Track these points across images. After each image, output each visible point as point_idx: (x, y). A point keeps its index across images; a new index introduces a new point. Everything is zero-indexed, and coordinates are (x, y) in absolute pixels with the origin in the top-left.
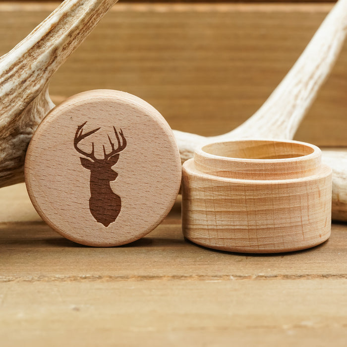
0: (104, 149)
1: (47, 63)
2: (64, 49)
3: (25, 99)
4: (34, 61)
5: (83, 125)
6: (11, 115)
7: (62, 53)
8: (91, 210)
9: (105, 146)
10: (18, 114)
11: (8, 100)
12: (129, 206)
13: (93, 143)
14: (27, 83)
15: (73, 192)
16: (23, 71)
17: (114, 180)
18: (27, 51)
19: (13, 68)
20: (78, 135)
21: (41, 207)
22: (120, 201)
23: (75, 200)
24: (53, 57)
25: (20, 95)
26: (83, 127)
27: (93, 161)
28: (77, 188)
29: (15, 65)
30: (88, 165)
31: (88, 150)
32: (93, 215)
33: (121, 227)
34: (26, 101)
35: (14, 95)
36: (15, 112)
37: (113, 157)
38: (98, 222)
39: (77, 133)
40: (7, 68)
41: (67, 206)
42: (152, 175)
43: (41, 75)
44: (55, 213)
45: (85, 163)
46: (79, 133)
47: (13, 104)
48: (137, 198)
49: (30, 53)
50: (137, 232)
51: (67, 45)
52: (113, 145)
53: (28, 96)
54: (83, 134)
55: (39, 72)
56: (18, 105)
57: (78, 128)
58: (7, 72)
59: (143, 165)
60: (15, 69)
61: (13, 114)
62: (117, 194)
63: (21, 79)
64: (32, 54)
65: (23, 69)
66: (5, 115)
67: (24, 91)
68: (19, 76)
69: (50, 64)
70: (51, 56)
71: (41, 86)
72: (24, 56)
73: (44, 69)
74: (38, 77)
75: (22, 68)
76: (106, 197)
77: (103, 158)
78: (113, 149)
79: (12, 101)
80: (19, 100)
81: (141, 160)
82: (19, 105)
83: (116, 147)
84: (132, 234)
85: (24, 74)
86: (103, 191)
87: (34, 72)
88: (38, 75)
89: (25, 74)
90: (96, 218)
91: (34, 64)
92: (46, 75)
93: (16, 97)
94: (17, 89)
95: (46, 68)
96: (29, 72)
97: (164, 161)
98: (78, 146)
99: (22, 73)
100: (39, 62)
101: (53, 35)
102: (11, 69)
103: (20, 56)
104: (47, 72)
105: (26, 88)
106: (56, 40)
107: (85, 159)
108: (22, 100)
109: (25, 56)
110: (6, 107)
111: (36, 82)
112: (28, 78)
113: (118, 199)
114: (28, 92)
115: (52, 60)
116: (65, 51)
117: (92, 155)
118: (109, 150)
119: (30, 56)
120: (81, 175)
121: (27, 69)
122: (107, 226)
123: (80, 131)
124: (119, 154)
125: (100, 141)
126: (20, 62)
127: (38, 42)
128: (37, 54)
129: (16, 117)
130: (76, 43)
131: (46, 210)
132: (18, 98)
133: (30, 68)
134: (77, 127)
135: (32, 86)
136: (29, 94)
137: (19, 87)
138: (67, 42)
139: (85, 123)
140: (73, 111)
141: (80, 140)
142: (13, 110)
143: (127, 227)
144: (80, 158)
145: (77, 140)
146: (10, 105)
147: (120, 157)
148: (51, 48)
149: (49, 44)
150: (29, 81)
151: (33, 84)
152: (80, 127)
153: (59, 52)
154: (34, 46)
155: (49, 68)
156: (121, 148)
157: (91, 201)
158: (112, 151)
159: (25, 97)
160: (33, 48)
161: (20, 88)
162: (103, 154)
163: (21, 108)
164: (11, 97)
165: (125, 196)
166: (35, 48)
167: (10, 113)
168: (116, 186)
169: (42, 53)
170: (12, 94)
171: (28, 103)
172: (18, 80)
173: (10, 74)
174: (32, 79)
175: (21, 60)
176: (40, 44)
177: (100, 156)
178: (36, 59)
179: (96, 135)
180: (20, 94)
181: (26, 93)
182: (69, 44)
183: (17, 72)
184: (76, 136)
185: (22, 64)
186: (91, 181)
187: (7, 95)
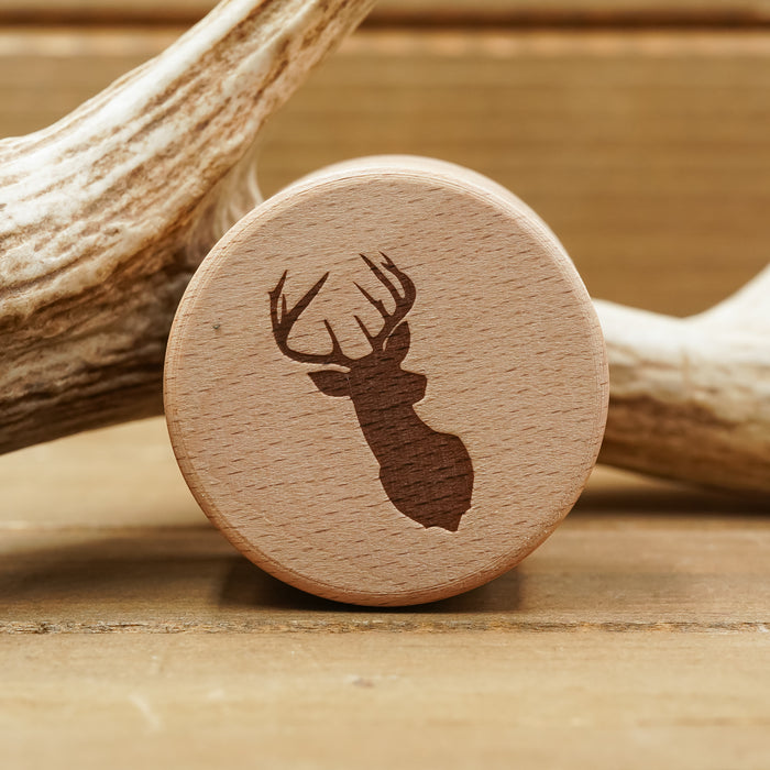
0: (362, 326)
1: (263, 77)
2: (307, 43)
3: (204, 171)
4: (229, 72)
5: (280, 287)
6: (168, 210)
7: (303, 53)
8: (395, 501)
9: (362, 314)
10: (187, 210)
11: (162, 172)
12: (490, 449)
13: (326, 322)
14: (212, 129)
15: (329, 473)
16: (202, 99)
17: (423, 395)
18: (211, 47)
19: (174, 91)
20: (279, 317)
21: (262, 548)
22: (462, 447)
23: (343, 492)
24: (279, 63)
25: (191, 160)
26: (285, 290)
27: (345, 369)
28: (336, 458)
29: (180, 82)
30: (336, 386)
31: (323, 346)
32: (407, 514)
33: (492, 515)
34: (208, 174)
35: (178, 159)
36: (180, 204)
37: (395, 336)
38: (427, 527)
39: (274, 313)
40: (160, 89)
41: (329, 517)
42: (519, 341)
43: (247, 109)
44: (305, 550)
45: (326, 382)
46: (279, 310)
47: (174, 183)
48: (504, 418)
49: (219, 51)
50: (540, 511)
51: (314, 32)
52: (379, 305)
53: (212, 163)
54: (289, 308)
55: (242, 101)
56: (186, 185)
57: (272, 299)
58: (160, 100)
59: (482, 325)
60: (180, 93)
61: (175, 208)
62: (447, 431)
63: (196, 119)
64: (223, 55)
65: (201, 93)
66: (154, 210)
67: (203, 148)
68: (191, 111)
69: (270, 81)
70: (276, 58)
71: (246, 138)
72: (203, 61)
73: (254, 93)
74: (240, 114)
75: (198, 90)
76: (421, 450)
77: (368, 349)
78: (386, 316)
79: (172, 175)
80: (191, 172)
81: (472, 315)
82: (189, 184)
83: (391, 307)
84: (531, 522)
85: (204, 107)
86: (405, 438)
87: (228, 101)
88: (240, 109)
89: (206, 104)
90: (417, 518)
91: (230, 80)
92: (260, 110)
93: (183, 165)
94: (186, 143)
95: (260, 92)
96: (217, 101)
97: (533, 290)
98: (293, 344)
99: (198, 103)
100: (243, 75)
101: (279, 6)
102: (169, 93)
103: (194, 59)
104: (262, 103)
105: (207, 143)
106: (287, 18)
107: (322, 372)
108: (198, 172)
109: (207, 59)
110: (157, 190)
111: (233, 127)
112: (213, 116)
113: (454, 443)
114: (214, 151)
115: (275, 71)
116: (310, 50)
117: (337, 355)
118: (376, 323)
119: (218, 59)
120: (330, 418)
121: (211, 93)
122: (454, 529)
123: (280, 302)
124: (406, 323)
125: (344, 309)
126: (193, 75)
127: (241, 25)
128: (237, 55)
129: (181, 216)
130: (336, 31)
131: (279, 550)
132: (188, 168)
133: (219, 91)
134: (268, 297)
135: (223, 137)
136: (217, 158)
137: (190, 137)
138: (315, 23)
139: (283, 278)
140: (238, 259)
141: (289, 329)
142: (174, 197)
143: (511, 509)
144: (310, 374)
145: (281, 330)
146: (166, 184)
147: (412, 329)
148: (273, 39)
149: (267, 28)
150: (217, 124)
151: (227, 131)
152: (275, 294)
153: (294, 51)
154: (228, 36)
155: (268, 92)
156: (404, 305)
157: (386, 476)
158: (383, 322)
159: (205, 164)
160: (226, 39)
161: (193, 141)
162: (364, 339)
163: (196, 192)
164: (170, 164)
165: (470, 428)
166: (233, 38)
167: (167, 204)
168: (433, 410)
169: (251, 50)
170: (173, 156)
171: (213, 182)
172: (188, 119)
173: (167, 105)
174: (225, 118)
175: (196, 70)
176: (245, 28)
177: (357, 347)
178: (233, 66)
179: (326, 296)
180: (192, 156)
181: (209, 155)
182: (320, 29)
183: (185, 99)
184: (274, 320)
185: (197, 79)
186: (363, 426)
187: (160, 158)
